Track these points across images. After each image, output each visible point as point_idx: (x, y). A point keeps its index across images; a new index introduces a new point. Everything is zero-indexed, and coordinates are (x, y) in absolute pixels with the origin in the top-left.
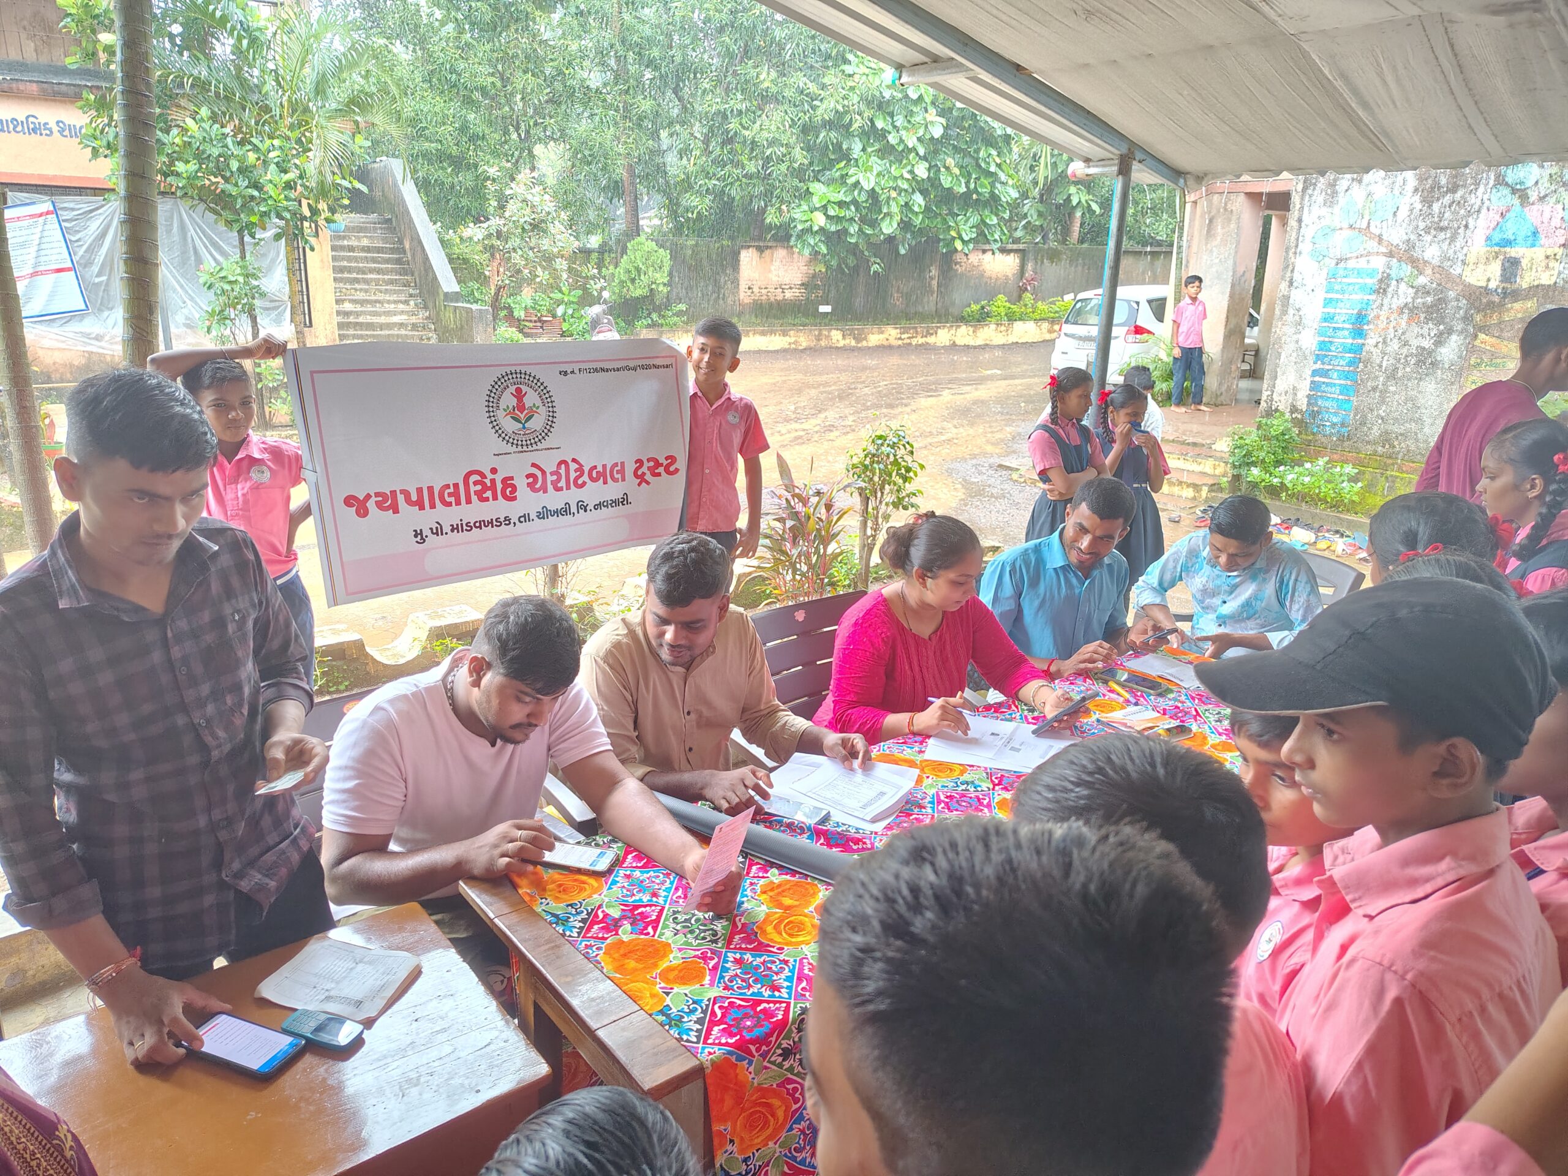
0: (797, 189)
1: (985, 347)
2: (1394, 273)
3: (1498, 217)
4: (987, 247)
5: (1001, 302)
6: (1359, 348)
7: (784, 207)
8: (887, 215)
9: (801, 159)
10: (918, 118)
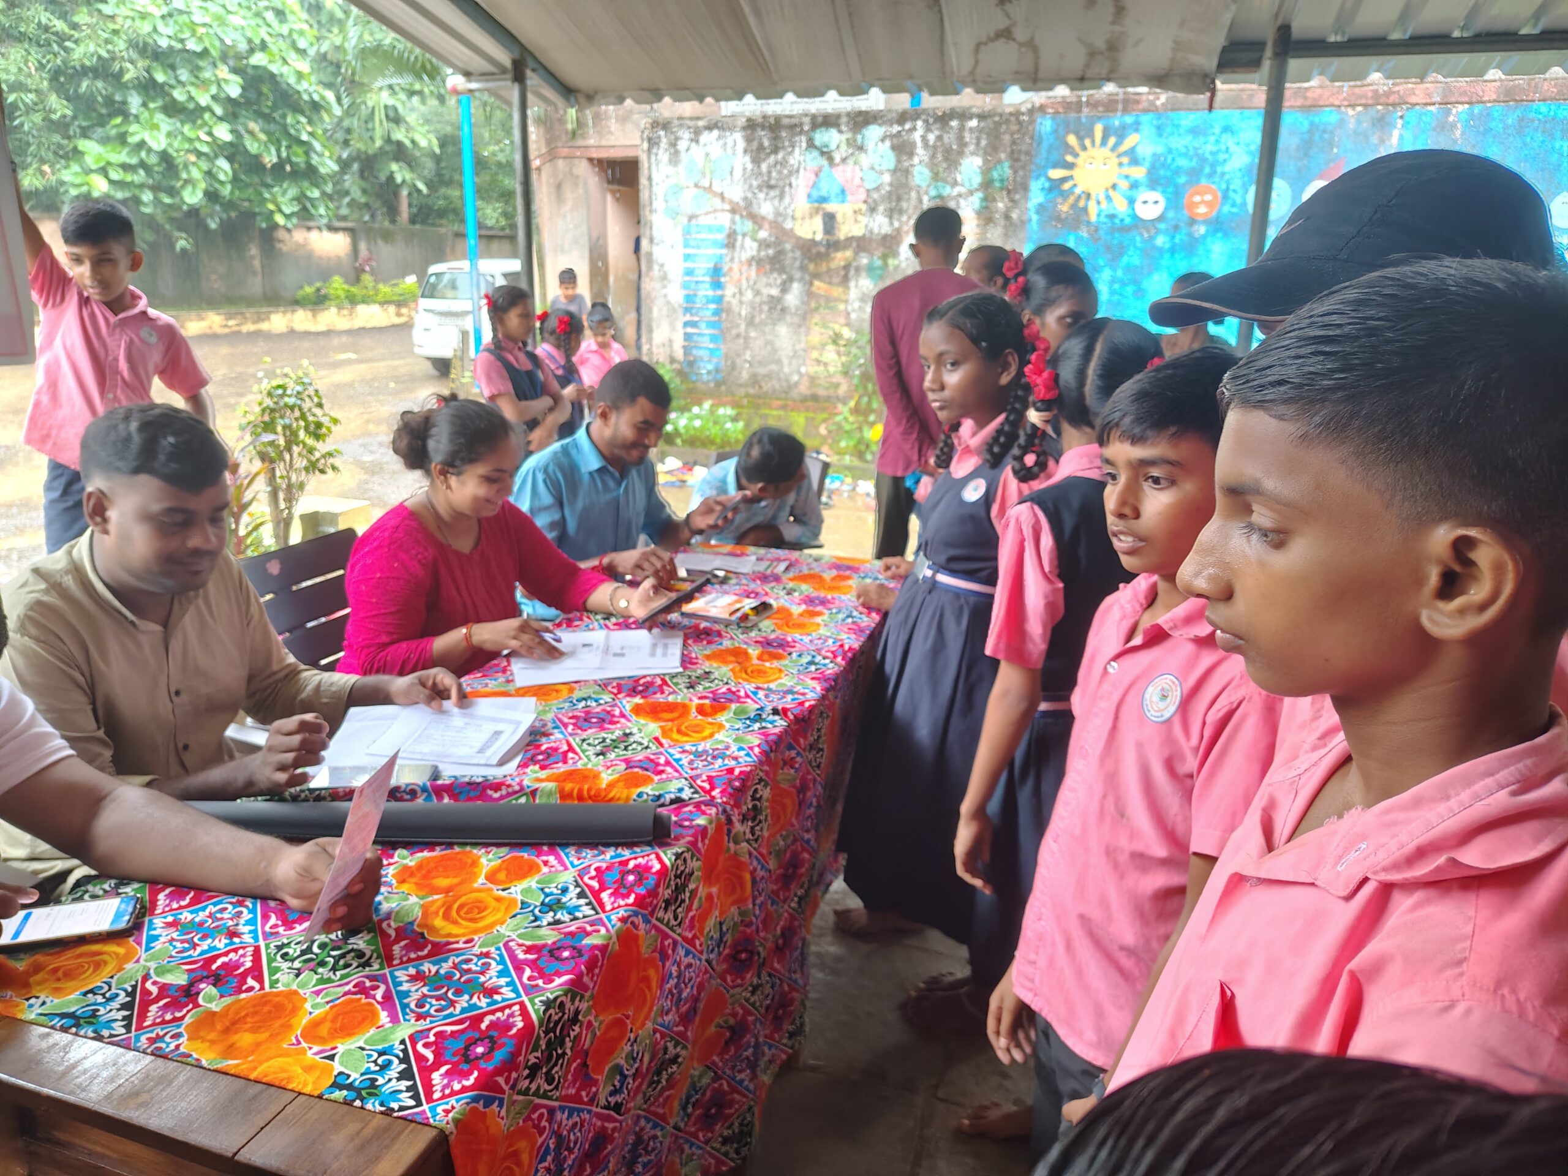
0: (60, 146)
1: (328, 333)
2: (738, 228)
3: (813, 177)
4: (311, 224)
5: (337, 285)
6: (719, 300)
7: (46, 168)
8: (186, 182)
9: (59, 107)
10: (207, 74)
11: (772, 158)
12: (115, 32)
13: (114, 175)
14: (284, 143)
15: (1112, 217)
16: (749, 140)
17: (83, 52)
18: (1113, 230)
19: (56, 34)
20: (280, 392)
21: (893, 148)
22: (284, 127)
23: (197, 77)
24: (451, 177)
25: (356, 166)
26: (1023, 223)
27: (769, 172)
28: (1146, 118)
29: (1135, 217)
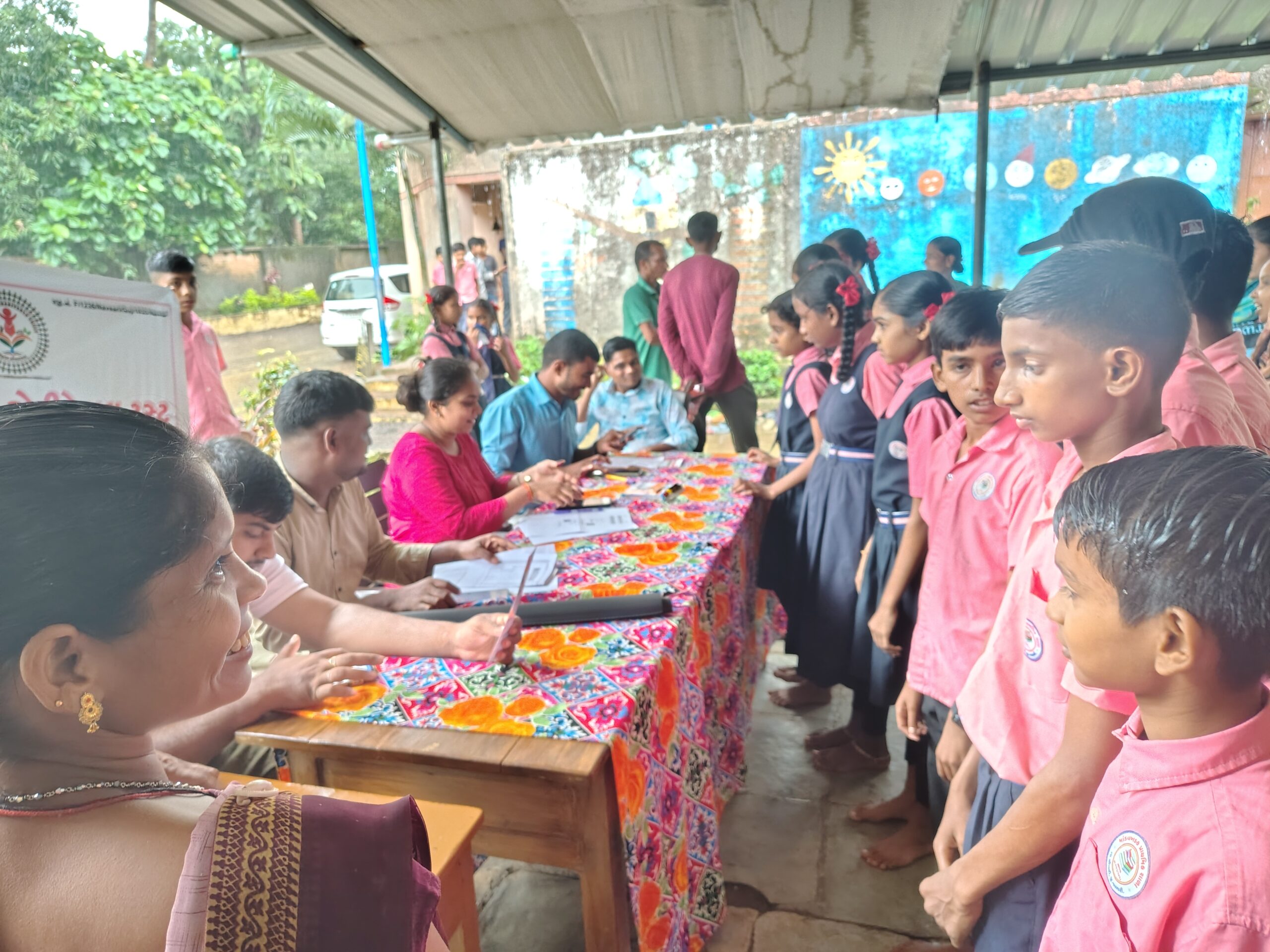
2: (581, 228)
3: (635, 186)
4: (228, 250)
5: (251, 296)
6: (570, 283)
7: (19, 223)
8: (132, 223)
9: (29, 176)
10: (141, 140)
11: (603, 175)
12: (69, 114)
13: (74, 224)
14: (205, 189)
15: (864, 200)
16: (585, 163)
17: (44, 131)
18: (866, 209)
19: (22, 118)
20: (274, 376)
21: (695, 160)
22: (203, 177)
23: (133, 143)
24: (334, 205)
25: (259, 203)
26: (798, 209)
27: (602, 186)
28: (884, 125)
29: (882, 198)
